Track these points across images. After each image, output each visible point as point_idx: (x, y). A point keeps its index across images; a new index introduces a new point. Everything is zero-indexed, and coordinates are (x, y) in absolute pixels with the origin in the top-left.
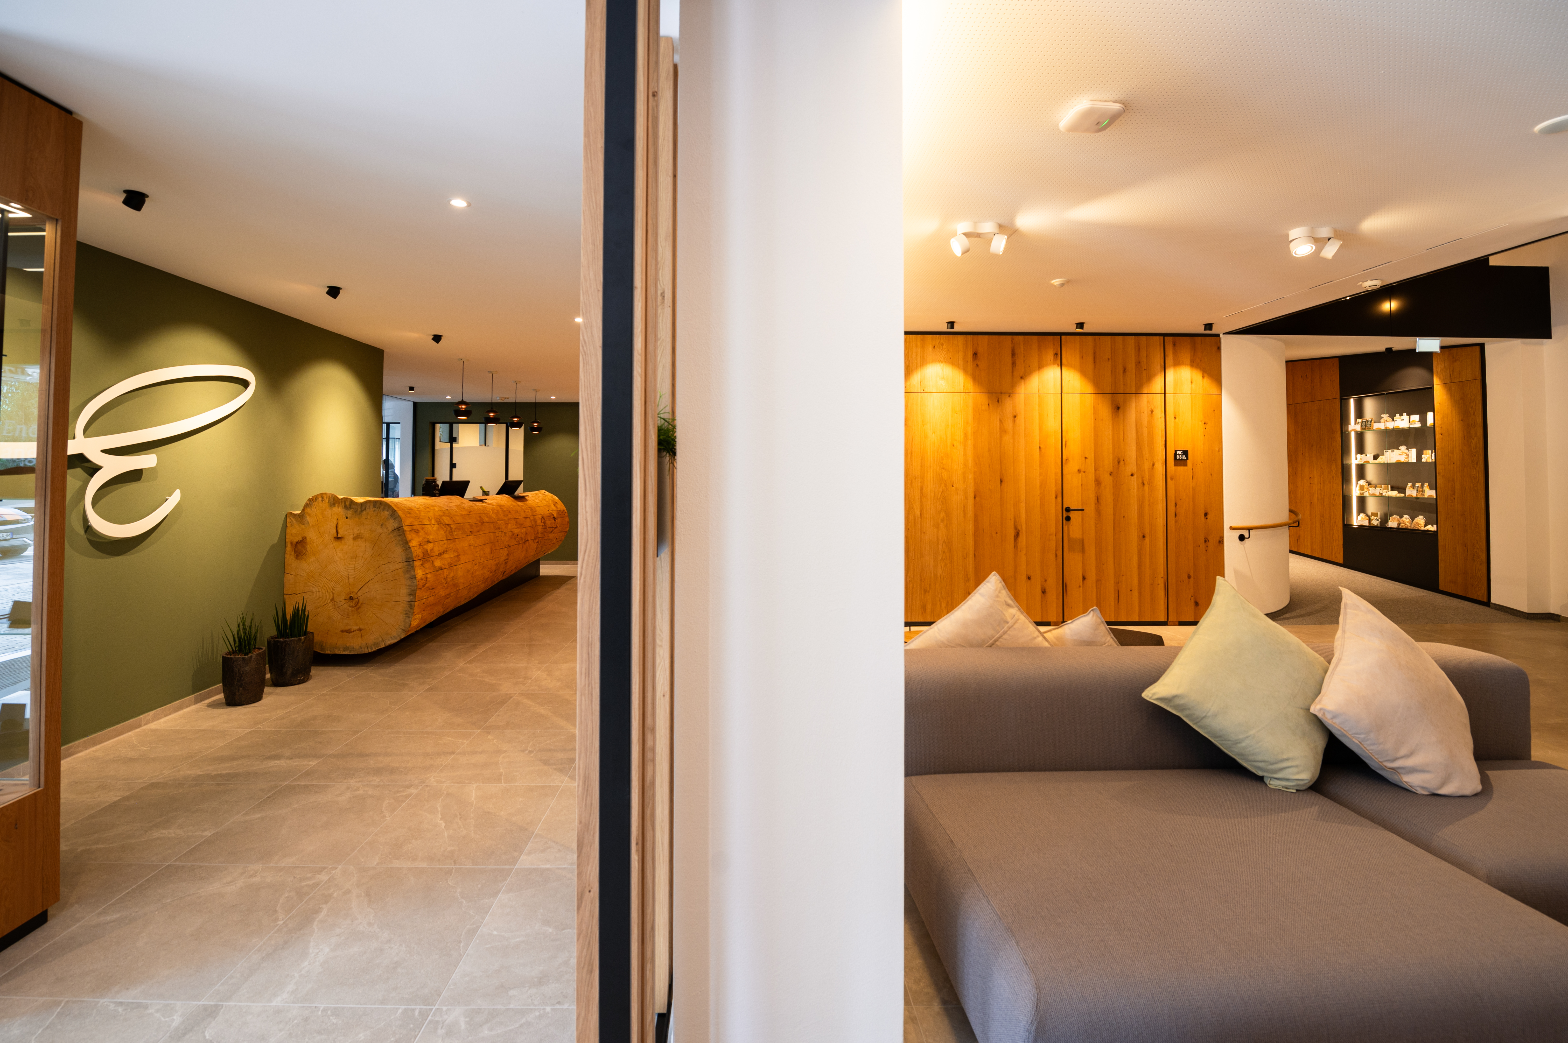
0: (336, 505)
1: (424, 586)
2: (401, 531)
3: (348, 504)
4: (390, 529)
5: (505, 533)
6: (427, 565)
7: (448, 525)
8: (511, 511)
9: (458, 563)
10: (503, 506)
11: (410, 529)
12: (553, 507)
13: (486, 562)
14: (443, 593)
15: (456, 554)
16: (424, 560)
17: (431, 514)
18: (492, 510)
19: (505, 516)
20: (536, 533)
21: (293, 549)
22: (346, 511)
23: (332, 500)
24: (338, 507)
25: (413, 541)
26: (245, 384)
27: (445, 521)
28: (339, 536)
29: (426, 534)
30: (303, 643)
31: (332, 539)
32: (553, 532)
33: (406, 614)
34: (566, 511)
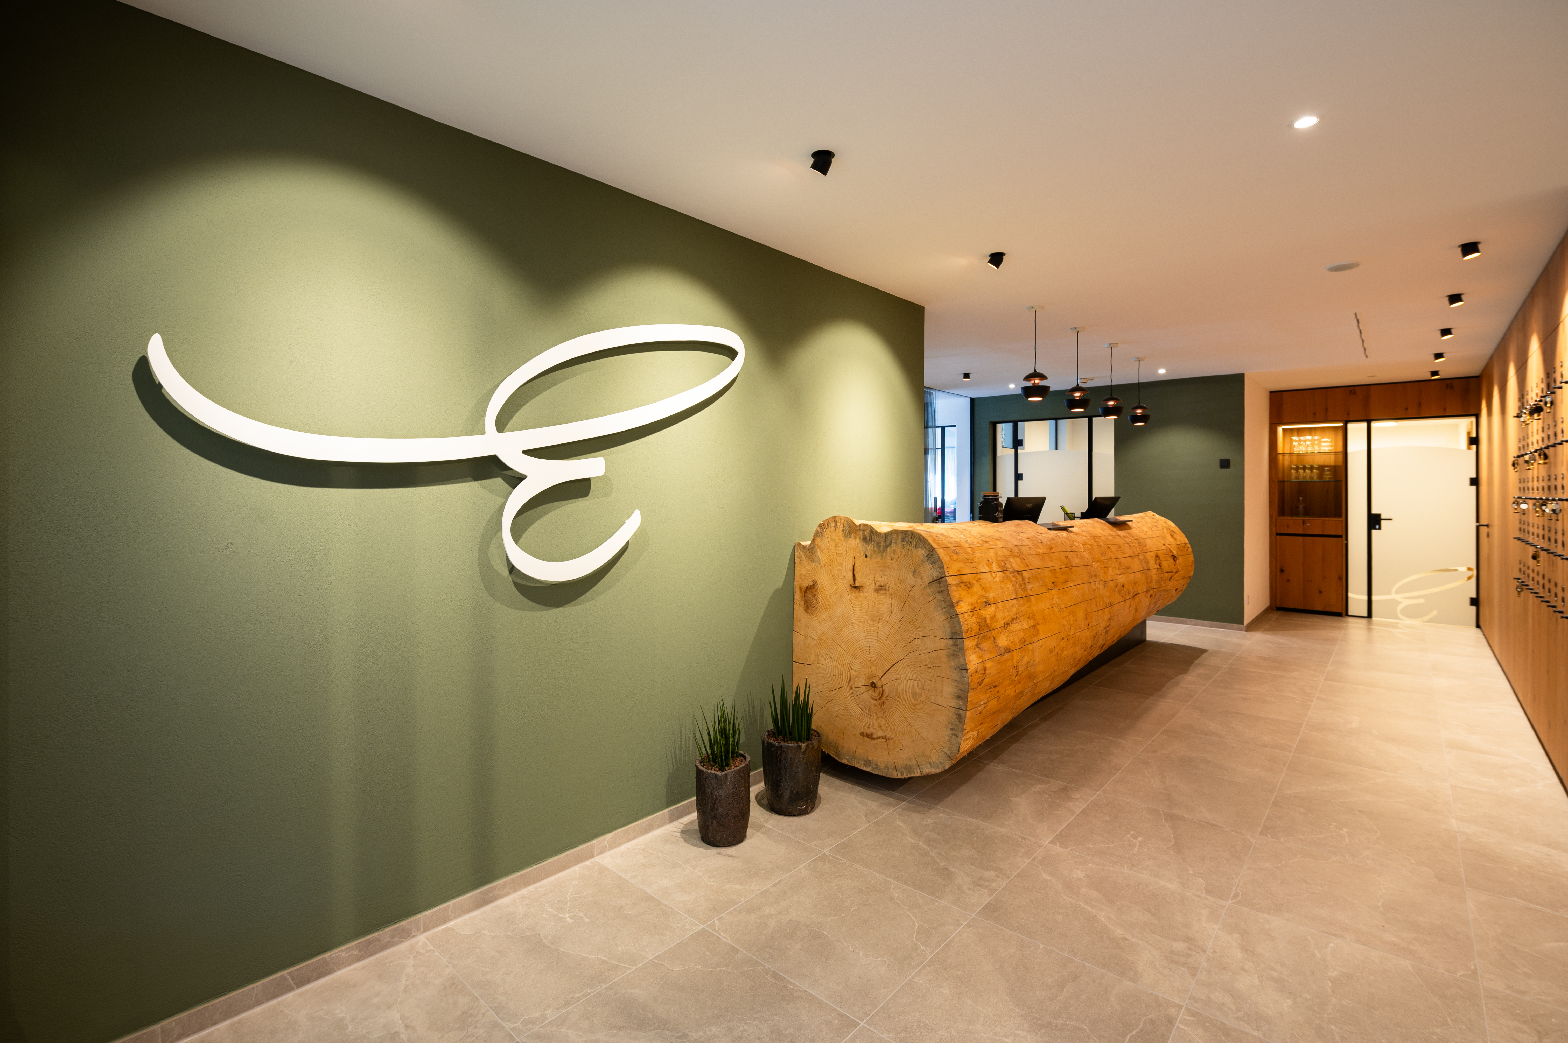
0: (853, 535)
1: (980, 684)
2: (942, 585)
3: (867, 534)
4: (927, 580)
5: (1105, 583)
6: (985, 645)
7: (1017, 572)
8: (1111, 546)
9: (1035, 639)
10: (1099, 537)
11: (958, 582)
12: (1170, 539)
13: (1077, 634)
14: (1011, 691)
15: (1032, 623)
16: (981, 636)
17: (991, 554)
18: (1083, 544)
19: (1102, 554)
20: (1149, 581)
21: (802, 598)
22: (865, 545)
23: (847, 528)
24: (855, 538)
25: (962, 604)
26: (731, 353)
27: (1014, 565)
28: (857, 584)
29: (984, 589)
30: (804, 753)
31: (848, 588)
32: (1172, 579)
33: (952, 729)
34: (1189, 545)
